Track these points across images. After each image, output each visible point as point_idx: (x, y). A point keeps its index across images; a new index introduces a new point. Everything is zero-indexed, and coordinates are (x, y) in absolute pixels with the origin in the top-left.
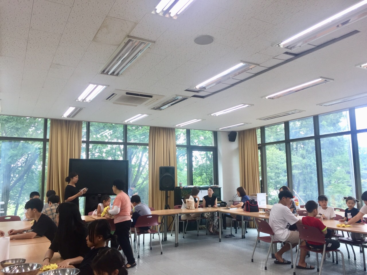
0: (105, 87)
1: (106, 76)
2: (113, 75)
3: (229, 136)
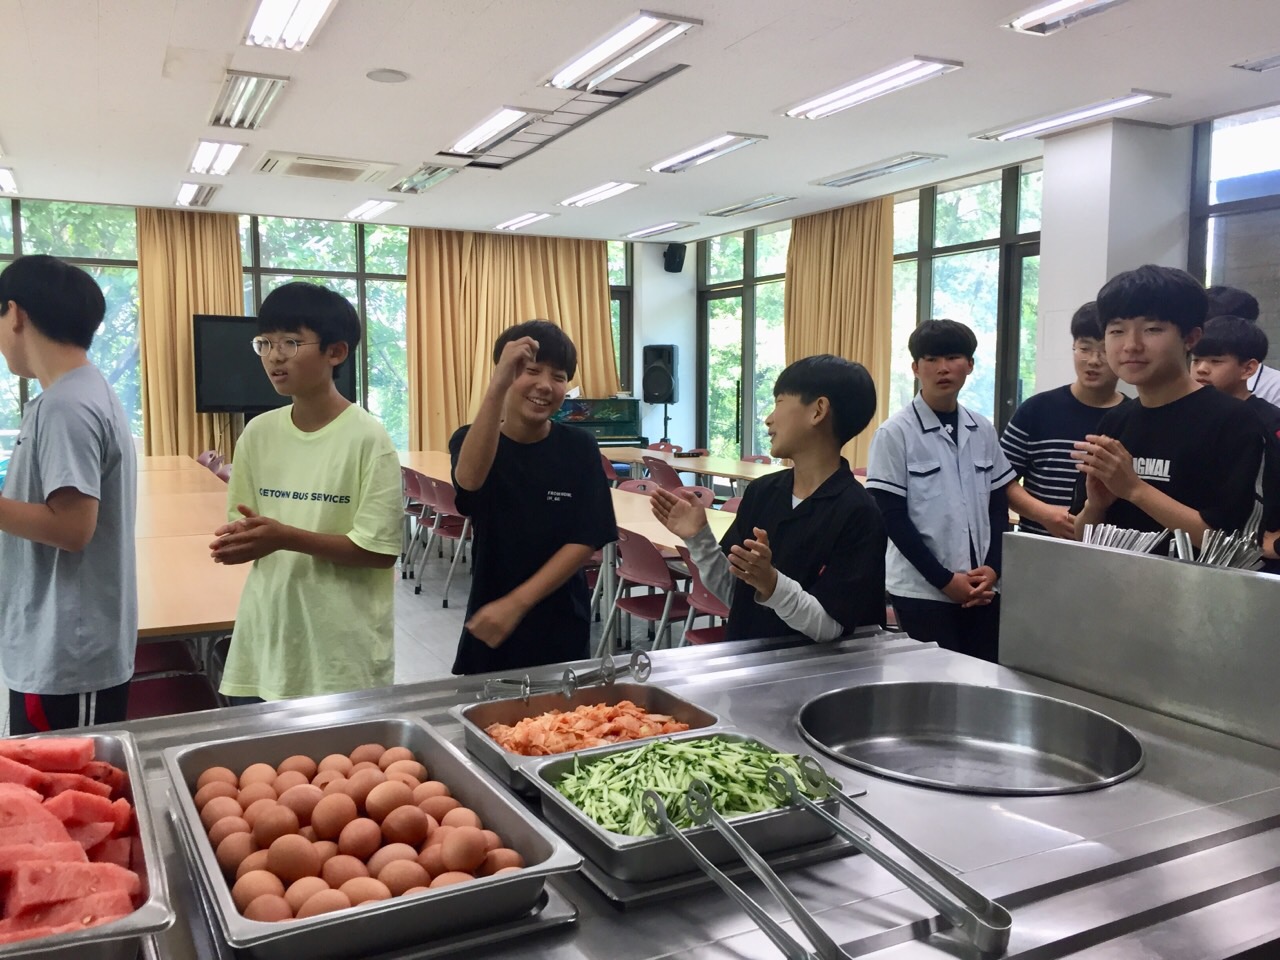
0: (240, 148)
1: (227, 129)
2: (242, 127)
3: (665, 255)
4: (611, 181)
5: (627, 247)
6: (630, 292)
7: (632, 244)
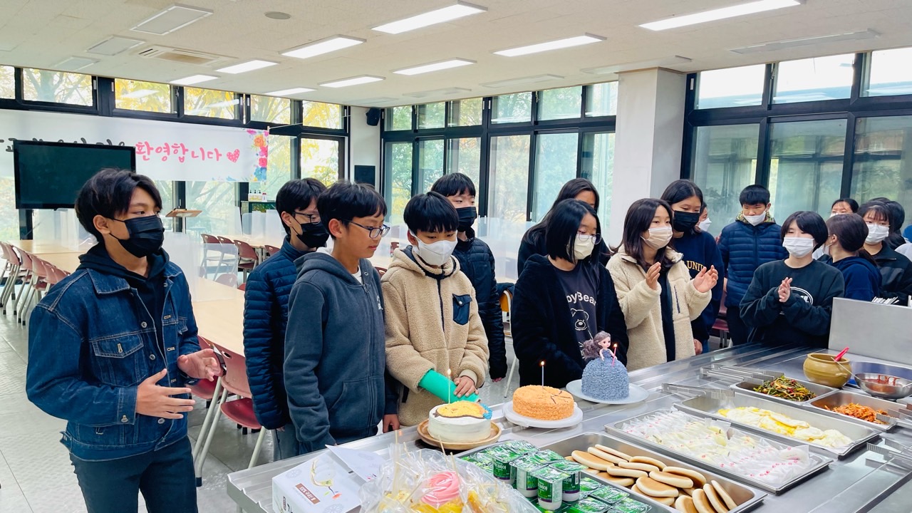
3: (367, 114)
5: (346, 109)
6: (349, 135)
7: (349, 107)
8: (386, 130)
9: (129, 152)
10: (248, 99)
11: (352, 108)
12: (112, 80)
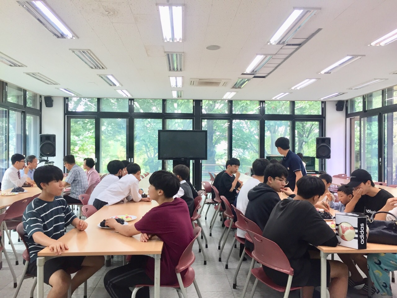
0: (181, 78)
1: (175, 72)
2: (179, 71)
3: (336, 105)
4: (307, 79)
5: (324, 103)
6: (325, 118)
7: (325, 102)
8: (349, 112)
9: (205, 133)
10: (264, 103)
11: (326, 102)
12: (201, 101)
